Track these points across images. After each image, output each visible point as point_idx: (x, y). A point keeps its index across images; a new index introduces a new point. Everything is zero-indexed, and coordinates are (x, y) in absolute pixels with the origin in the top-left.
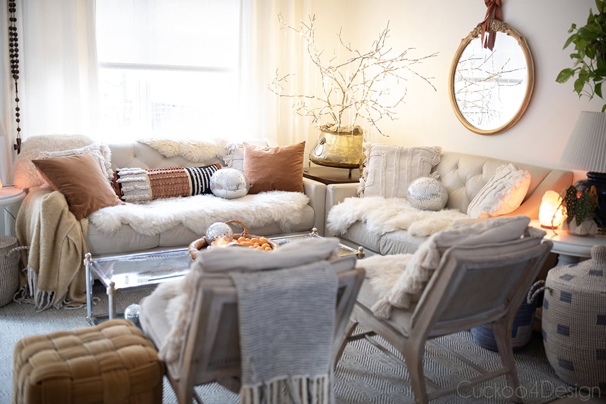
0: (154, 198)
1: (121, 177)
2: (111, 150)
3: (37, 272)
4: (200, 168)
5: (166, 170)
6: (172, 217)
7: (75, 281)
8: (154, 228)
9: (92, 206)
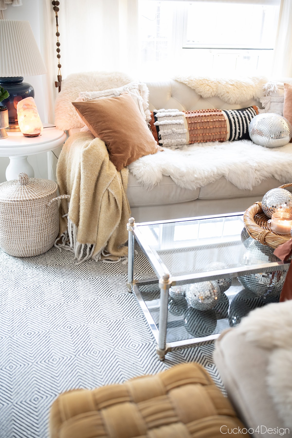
0: (191, 143)
1: (158, 119)
2: (149, 89)
3: (77, 225)
4: (238, 110)
5: (204, 112)
6: (215, 170)
7: (114, 235)
8: (196, 181)
9: (132, 155)
